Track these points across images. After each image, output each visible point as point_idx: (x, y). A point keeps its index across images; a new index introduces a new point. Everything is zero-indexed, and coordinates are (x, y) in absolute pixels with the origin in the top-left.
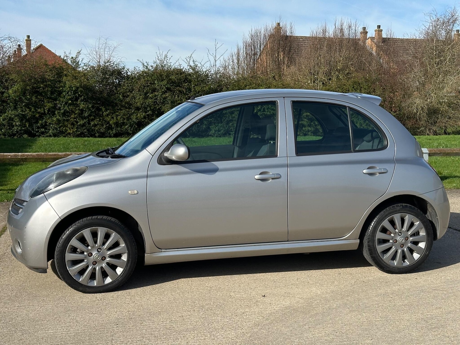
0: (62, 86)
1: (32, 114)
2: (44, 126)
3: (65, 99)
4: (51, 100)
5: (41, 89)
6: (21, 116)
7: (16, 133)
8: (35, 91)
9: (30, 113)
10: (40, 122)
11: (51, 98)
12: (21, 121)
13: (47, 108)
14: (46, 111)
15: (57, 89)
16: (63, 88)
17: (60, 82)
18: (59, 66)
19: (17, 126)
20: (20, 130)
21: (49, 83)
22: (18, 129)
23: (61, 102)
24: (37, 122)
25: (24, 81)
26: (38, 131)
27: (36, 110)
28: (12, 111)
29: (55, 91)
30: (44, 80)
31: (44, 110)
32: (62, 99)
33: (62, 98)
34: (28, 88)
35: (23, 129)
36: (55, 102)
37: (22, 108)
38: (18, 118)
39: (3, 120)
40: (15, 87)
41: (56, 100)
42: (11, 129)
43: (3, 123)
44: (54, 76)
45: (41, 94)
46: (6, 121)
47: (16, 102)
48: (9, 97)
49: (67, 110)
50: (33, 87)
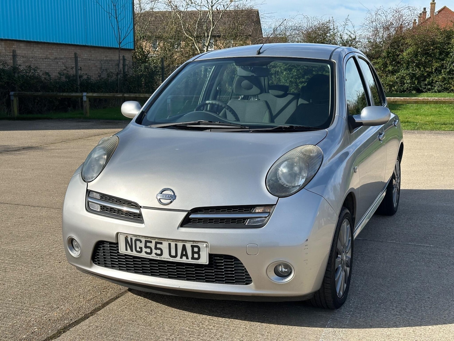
0: (450, 48)
1: (421, 73)
2: (431, 84)
3: (451, 59)
4: (438, 60)
5: (431, 51)
6: (411, 74)
7: (406, 90)
8: (426, 53)
9: (420, 72)
10: (428, 80)
11: (439, 58)
12: (412, 79)
13: (434, 68)
14: (434, 70)
15: (445, 50)
16: (450, 49)
17: (449, 44)
18: (449, 29)
19: (407, 83)
20: (410, 87)
21: (439, 45)
22: (408, 86)
23: (448, 62)
24: (425, 80)
25: (416, 44)
26: (425, 88)
27: (425, 69)
28: (404, 70)
29: (444, 52)
30: (434, 43)
31: (432, 69)
32: (448, 59)
33: (450, 58)
34: (419, 50)
35: (413, 86)
36: (442, 62)
37: (413, 67)
38: (409, 77)
39: (397, 79)
40: (409, 50)
41: (443, 60)
42: (403, 86)
43: (396, 81)
44: (444, 38)
45: (430, 56)
46: (398, 79)
47: (408, 63)
48: (403, 58)
49: (453, 69)
50: (424, 49)
